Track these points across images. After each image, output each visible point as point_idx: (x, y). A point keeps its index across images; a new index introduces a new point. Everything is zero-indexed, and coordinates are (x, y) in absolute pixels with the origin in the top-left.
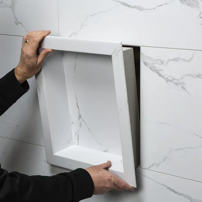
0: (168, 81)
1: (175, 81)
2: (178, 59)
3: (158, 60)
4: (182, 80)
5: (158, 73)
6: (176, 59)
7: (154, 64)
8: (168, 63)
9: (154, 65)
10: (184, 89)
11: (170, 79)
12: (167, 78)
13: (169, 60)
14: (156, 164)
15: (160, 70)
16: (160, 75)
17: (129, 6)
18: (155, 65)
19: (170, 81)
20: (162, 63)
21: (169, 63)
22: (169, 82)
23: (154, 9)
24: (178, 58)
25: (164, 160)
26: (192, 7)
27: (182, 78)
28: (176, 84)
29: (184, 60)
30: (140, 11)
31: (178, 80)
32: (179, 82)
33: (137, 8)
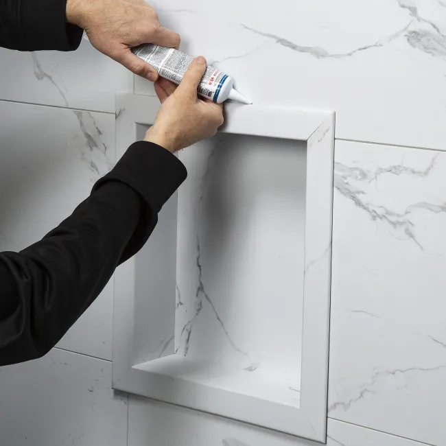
0: (375, 216)
1: (393, 219)
2: (400, 169)
3: (356, 169)
4: (408, 217)
5: (353, 198)
6: (395, 167)
7: (346, 179)
8: (376, 177)
9: (346, 181)
10: (411, 236)
11: (380, 211)
12: (375, 212)
13: (381, 170)
14: (343, 403)
15: (358, 193)
16: (358, 203)
17: (294, 47)
18: (349, 180)
19: (382, 217)
20: (364, 175)
21: (378, 176)
22: (378, 219)
23: (350, 55)
24: (399, 166)
25: (361, 395)
26: (434, 55)
27: (407, 213)
28: (394, 224)
29: (413, 172)
30: (318, 58)
31: (398, 215)
32: (401, 220)
33: (311, 53)
